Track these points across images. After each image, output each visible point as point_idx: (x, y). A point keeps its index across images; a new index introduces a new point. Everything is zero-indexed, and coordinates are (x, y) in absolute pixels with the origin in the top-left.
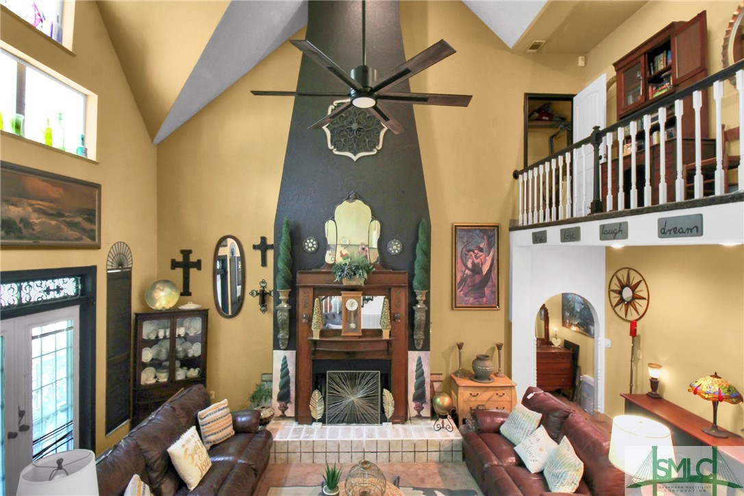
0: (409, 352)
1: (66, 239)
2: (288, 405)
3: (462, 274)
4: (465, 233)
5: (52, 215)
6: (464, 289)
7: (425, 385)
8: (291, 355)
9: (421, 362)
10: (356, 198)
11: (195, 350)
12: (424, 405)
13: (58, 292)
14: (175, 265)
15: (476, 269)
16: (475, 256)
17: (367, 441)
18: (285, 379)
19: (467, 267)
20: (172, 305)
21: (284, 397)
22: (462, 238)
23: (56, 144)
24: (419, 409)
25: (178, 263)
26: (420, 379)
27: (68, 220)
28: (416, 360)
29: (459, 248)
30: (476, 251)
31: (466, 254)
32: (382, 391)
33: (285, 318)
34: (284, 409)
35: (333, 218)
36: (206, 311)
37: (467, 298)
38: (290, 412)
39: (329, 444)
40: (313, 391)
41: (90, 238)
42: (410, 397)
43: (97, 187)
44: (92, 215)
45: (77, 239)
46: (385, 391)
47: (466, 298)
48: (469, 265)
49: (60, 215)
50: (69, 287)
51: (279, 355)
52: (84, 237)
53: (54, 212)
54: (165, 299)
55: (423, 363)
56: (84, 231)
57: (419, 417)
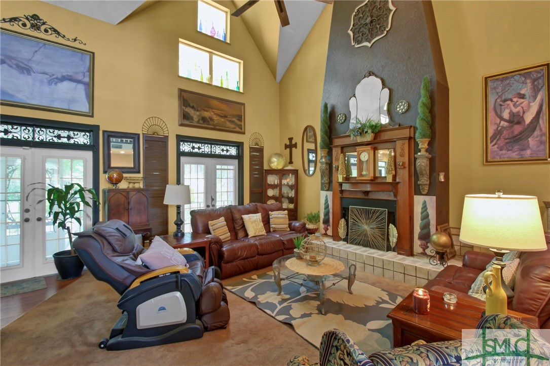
0: (415, 196)
1: (228, 128)
2: (329, 227)
3: (496, 126)
4: (499, 83)
5: (222, 116)
6: (499, 142)
7: (430, 227)
8: (330, 194)
9: (426, 206)
10: (370, 75)
11: (292, 194)
12: (429, 245)
13: (227, 152)
14: (286, 147)
15: (516, 119)
16: (514, 105)
17: (366, 255)
18: (327, 210)
19: (502, 119)
20: (281, 168)
21: (326, 222)
22: (495, 88)
23: (224, 86)
24: (425, 247)
25: (288, 145)
26: (425, 221)
27: (229, 119)
28: (421, 203)
29: (491, 100)
30: (515, 100)
31: (501, 105)
32: (388, 226)
33: (324, 168)
34: (326, 229)
35: (354, 96)
36: (297, 170)
37: (504, 152)
38: (330, 232)
39: (341, 252)
40: (341, 218)
41: (240, 128)
42: (416, 236)
43: (243, 104)
44: (240, 118)
45: (233, 128)
46: (391, 226)
47: (501, 152)
48: (506, 115)
49: (225, 117)
50: (233, 151)
51: (324, 194)
52: (237, 128)
53: (223, 115)
54: (276, 163)
55: (428, 206)
56: (237, 125)
57: (424, 254)
